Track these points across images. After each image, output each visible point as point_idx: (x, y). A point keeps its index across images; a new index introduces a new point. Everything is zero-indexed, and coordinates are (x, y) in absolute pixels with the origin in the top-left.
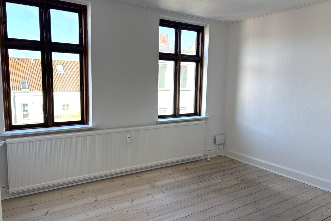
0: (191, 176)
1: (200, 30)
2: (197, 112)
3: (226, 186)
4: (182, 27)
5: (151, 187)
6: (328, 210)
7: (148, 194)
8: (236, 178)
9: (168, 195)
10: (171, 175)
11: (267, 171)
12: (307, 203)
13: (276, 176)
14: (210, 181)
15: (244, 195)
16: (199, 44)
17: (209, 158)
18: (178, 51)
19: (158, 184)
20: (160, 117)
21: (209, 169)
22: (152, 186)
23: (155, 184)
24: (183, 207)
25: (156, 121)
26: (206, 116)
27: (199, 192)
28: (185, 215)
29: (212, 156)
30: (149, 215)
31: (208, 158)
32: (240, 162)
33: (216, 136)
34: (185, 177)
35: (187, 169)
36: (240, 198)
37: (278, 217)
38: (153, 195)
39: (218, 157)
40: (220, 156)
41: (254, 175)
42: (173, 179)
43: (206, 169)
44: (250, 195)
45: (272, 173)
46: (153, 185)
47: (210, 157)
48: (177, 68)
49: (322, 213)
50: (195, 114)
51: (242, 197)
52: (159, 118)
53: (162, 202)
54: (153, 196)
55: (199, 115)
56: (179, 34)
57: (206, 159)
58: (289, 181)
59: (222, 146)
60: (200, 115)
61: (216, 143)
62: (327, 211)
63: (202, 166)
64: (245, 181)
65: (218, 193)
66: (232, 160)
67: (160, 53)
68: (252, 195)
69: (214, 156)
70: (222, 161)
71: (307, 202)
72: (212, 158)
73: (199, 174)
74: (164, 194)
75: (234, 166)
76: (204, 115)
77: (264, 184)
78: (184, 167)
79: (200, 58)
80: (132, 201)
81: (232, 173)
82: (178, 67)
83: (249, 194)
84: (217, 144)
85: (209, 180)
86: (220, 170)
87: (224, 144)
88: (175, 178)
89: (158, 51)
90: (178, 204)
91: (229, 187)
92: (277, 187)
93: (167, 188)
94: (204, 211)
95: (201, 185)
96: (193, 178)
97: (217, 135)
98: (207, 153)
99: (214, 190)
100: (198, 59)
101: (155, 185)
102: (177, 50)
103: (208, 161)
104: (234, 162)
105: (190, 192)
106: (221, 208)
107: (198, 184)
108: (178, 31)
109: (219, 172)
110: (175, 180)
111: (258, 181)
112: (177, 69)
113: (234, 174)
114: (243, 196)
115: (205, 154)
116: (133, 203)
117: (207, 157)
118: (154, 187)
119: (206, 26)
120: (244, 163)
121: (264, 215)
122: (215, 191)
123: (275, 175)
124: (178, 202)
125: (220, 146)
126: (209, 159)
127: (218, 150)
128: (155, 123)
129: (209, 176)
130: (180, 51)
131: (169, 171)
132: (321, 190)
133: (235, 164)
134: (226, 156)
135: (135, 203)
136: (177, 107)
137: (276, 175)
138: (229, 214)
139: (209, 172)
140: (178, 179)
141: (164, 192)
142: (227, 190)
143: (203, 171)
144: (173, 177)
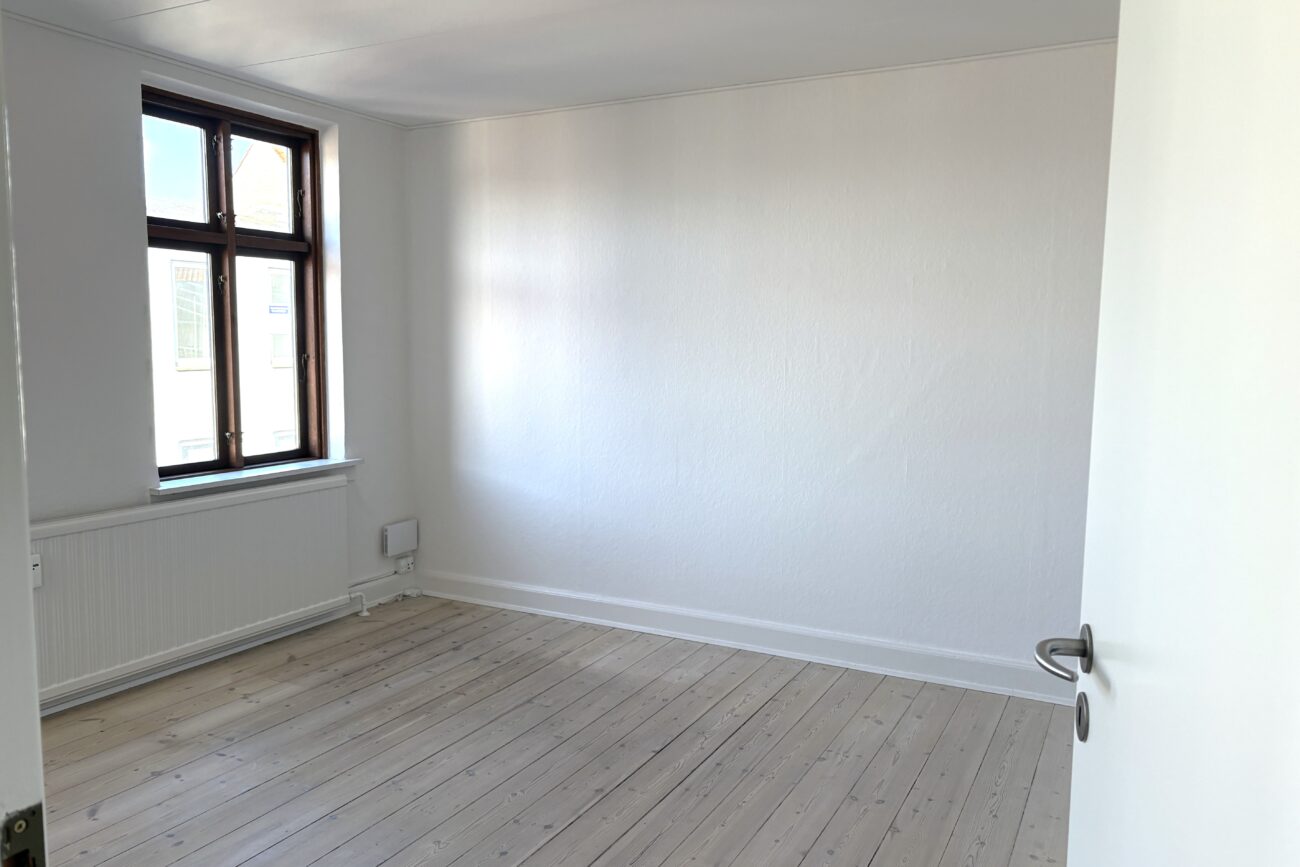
0: (314, 678)
1: (302, 142)
2: (311, 447)
3: (447, 690)
4: (233, 125)
5: (163, 745)
6: (748, 700)
7: (153, 774)
8: (476, 659)
9: (240, 760)
10: (232, 689)
11: (566, 622)
12: (692, 691)
13: (595, 630)
14: (386, 686)
15: (512, 707)
16: (304, 192)
17: (368, 610)
18: (223, 215)
19: (184, 730)
20: (167, 473)
21: (376, 647)
22: (161, 742)
23: (173, 733)
24: (310, 787)
25: (151, 490)
26: (347, 457)
27: (357, 724)
28: (324, 810)
29: (375, 603)
30: (181, 842)
31: (365, 608)
32: (475, 607)
33: (389, 528)
34: (289, 689)
35: (292, 659)
36: (500, 716)
37: (622, 746)
38: (178, 772)
39: (397, 601)
40: (404, 596)
41: (529, 639)
42: (245, 700)
43: (363, 648)
44: (529, 701)
45: (584, 626)
46: (170, 737)
47: (368, 604)
48: (225, 279)
49: (734, 710)
50: (303, 453)
51: (505, 714)
52: (161, 476)
53: (223, 786)
54: (178, 777)
55: (321, 457)
56: (222, 152)
57: (356, 614)
58: (634, 640)
59: (410, 560)
60: (322, 454)
61: (390, 554)
62: (744, 701)
63: (348, 642)
64: (505, 661)
65: (424, 716)
66: (449, 604)
67: (151, 221)
68: (536, 701)
69: (382, 600)
70: (415, 614)
71: (691, 688)
72: (377, 607)
73: (344, 666)
74: (222, 758)
75: (460, 621)
76: (337, 452)
77: (566, 660)
78: (280, 655)
79: (309, 244)
80: (92, 813)
81: (457, 645)
82: (227, 274)
83: (525, 698)
84: (392, 557)
85: (384, 683)
86: (413, 642)
87: (413, 551)
88: (251, 698)
89: (145, 213)
90: (288, 780)
91: (458, 692)
92: (604, 662)
93: (227, 736)
94: (389, 782)
95: (357, 703)
96: (321, 685)
97: (389, 524)
98: (358, 594)
99: (409, 710)
100: (302, 247)
101: (174, 736)
102: (219, 212)
103: (366, 620)
104: (457, 608)
105: (325, 733)
106: (445, 760)
107: (348, 703)
108: (218, 139)
109: (412, 649)
110: (253, 704)
111: (544, 656)
112: (223, 284)
113: (465, 647)
114: (508, 709)
115: (353, 596)
116: (96, 817)
117: (357, 608)
118: (172, 744)
119: (326, 128)
120: (489, 609)
121: (581, 749)
122: (412, 712)
123: (591, 628)
124: (288, 775)
125: (403, 562)
126: (366, 614)
127: (396, 576)
128: (149, 500)
129: (380, 668)
130: (231, 216)
131: (223, 678)
132: (720, 649)
133: (460, 614)
134: (426, 592)
135: (105, 815)
136: (232, 429)
137: (595, 628)
138: (477, 773)
139: (377, 655)
140: (266, 698)
141: (221, 752)
142: (454, 702)
143: (356, 654)
144: (245, 697)
